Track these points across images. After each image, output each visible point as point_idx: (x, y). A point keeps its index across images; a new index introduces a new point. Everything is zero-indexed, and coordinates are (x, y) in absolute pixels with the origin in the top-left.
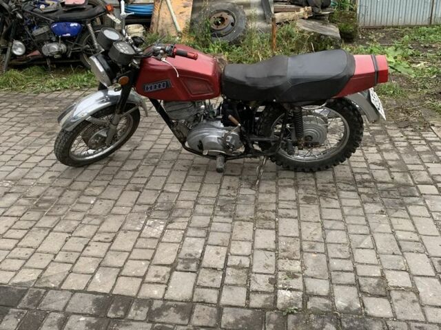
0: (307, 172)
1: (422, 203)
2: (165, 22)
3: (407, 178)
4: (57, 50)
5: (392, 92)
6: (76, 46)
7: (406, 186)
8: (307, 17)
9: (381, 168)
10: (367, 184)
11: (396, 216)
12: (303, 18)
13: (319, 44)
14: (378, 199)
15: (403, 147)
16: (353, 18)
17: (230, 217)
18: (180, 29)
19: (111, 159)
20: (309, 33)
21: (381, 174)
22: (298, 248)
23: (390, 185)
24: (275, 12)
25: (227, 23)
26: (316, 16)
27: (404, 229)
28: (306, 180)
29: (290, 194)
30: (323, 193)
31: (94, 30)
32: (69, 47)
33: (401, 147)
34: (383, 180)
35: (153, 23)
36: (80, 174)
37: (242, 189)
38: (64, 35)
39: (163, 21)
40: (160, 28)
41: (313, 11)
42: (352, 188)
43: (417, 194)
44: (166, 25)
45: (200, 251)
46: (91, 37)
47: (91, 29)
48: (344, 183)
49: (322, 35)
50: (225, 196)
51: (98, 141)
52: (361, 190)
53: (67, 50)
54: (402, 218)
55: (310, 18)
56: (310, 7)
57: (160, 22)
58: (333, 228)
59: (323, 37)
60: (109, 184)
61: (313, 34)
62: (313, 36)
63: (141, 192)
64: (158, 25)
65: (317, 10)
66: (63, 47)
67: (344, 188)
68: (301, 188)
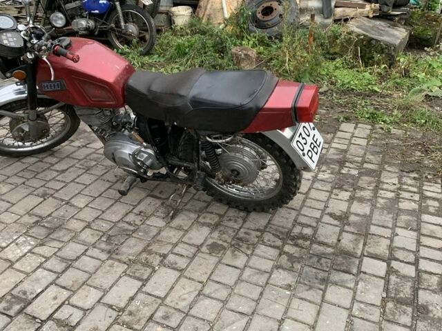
0: (242, 210)
1: (352, 285)
2: (215, 6)
3: (357, 245)
4: (84, 26)
5: (423, 121)
6: (104, 24)
7: (348, 254)
8: (371, 16)
9: (336, 222)
10: (300, 242)
11: (303, 296)
12: (368, 17)
13: (367, 50)
14: (298, 266)
15: (387, 198)
16: (436, 21)
17: (109, 252)
18: (227, 16)
19: (52, 154)
20: (358, 35)
21: (328, 232)
22: (148, 314)
23: (330, 250)
24: (336, 7)
25: (275, 14)
26: (383, 15)
27: (300, 318)
28: (234, 220)
29: (199, 235)
30: (238, 243)
31: (122, 10)
32: (98, 24)
33: (383, 198)
34: (326, 241)
35: (200, 7)
36: (8, 166)
37: (153, 218)
38: (93, 12)
39: (212, 5)
40: (207, 12)
41: (380, 10)
42: (279, 243)
43: (355, 271)
44: (214, 10)
45: (39, 291)
46: (118, 17)
47: (119, 8)
48: (273, 234)
49: (373, 39)
50: (127, 223)
51: (22, 135)
52: (287, 248)
53: (95, 27)
54: (310, 302)
55: (374, 18)
56: (378, 5)
57: (209, 7)
58: (213, 295)
59: (373, 42)
60: (24, 183)
61: (362, 37)
62: (362, 39)
63: (45, 199)
64: (206, 9)
65: (385, 9)
66: (91, 23)
67: (269, 241)
68: (219, 229)
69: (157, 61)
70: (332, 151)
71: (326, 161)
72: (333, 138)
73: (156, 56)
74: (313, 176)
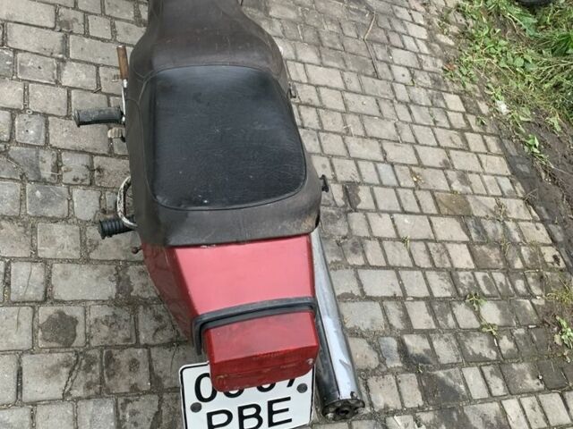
30: (96, 362)
67: (133, 413)
68: (118, 311)
69: (524, 27)
70: (491, 409)
71: (452, 409)
72: (530, 393)
73: (532, 20)
74: (386, 407)
